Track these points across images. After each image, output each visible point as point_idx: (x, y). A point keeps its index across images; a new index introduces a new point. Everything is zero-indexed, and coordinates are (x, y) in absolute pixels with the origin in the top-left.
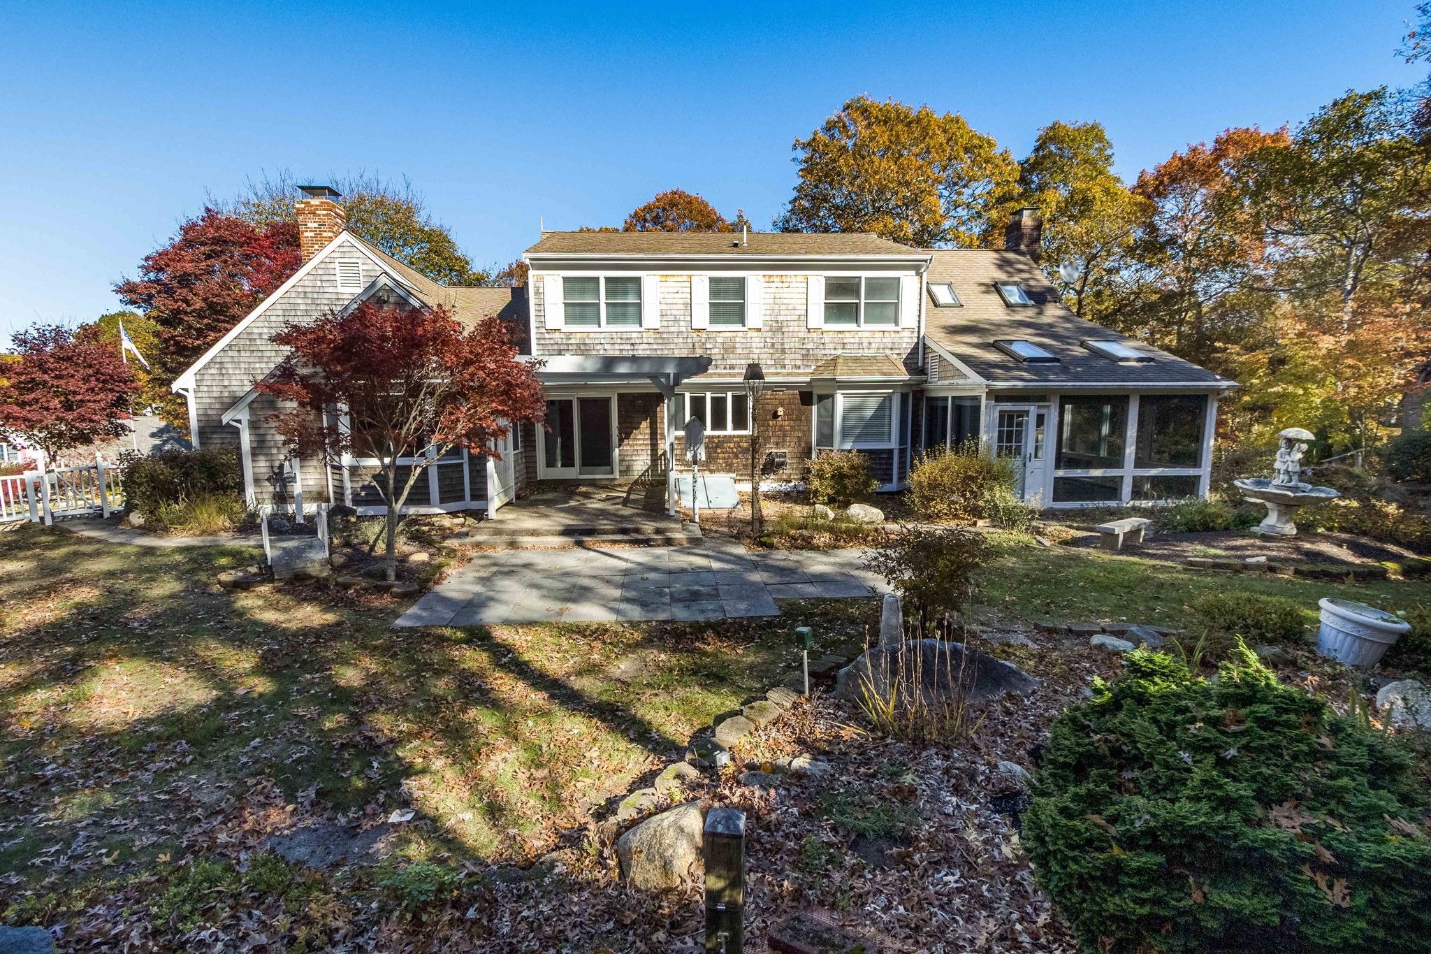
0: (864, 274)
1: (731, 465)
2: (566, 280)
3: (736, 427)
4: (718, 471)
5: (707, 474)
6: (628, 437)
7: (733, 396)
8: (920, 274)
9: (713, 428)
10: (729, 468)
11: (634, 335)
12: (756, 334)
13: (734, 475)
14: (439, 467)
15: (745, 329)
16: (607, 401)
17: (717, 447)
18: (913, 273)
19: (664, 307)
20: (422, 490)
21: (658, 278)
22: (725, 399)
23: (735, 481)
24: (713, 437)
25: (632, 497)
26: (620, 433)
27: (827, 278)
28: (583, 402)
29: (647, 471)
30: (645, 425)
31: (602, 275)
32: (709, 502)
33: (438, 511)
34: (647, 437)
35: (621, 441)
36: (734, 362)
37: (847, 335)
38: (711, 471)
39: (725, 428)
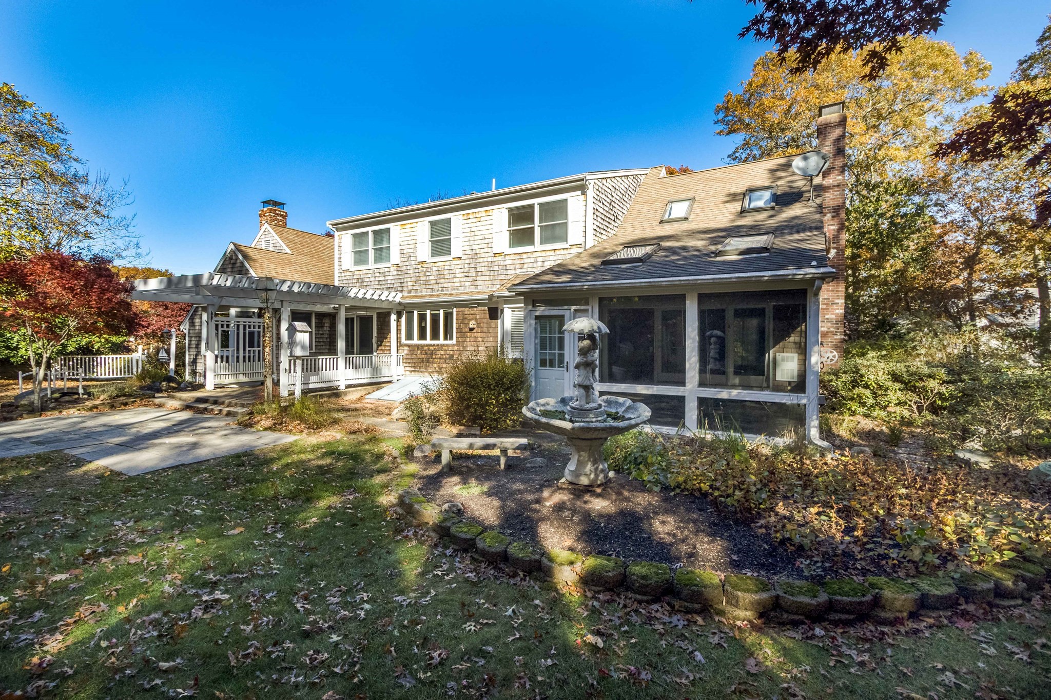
0: (536, 201)
2: (354, 235)
6: (381, 344)
8: (584, 193)
11: (386, 270)
12: (458, 262)
15: (450, 258)
16: (371, 319)
18: (579, 193)
19: (404, 247)
21: (399, 227)
22: (439, 315)
27: (510, 210)
28: (360, 318)
31: (370, 229)
35: (378, 347)
37: (525, 256)
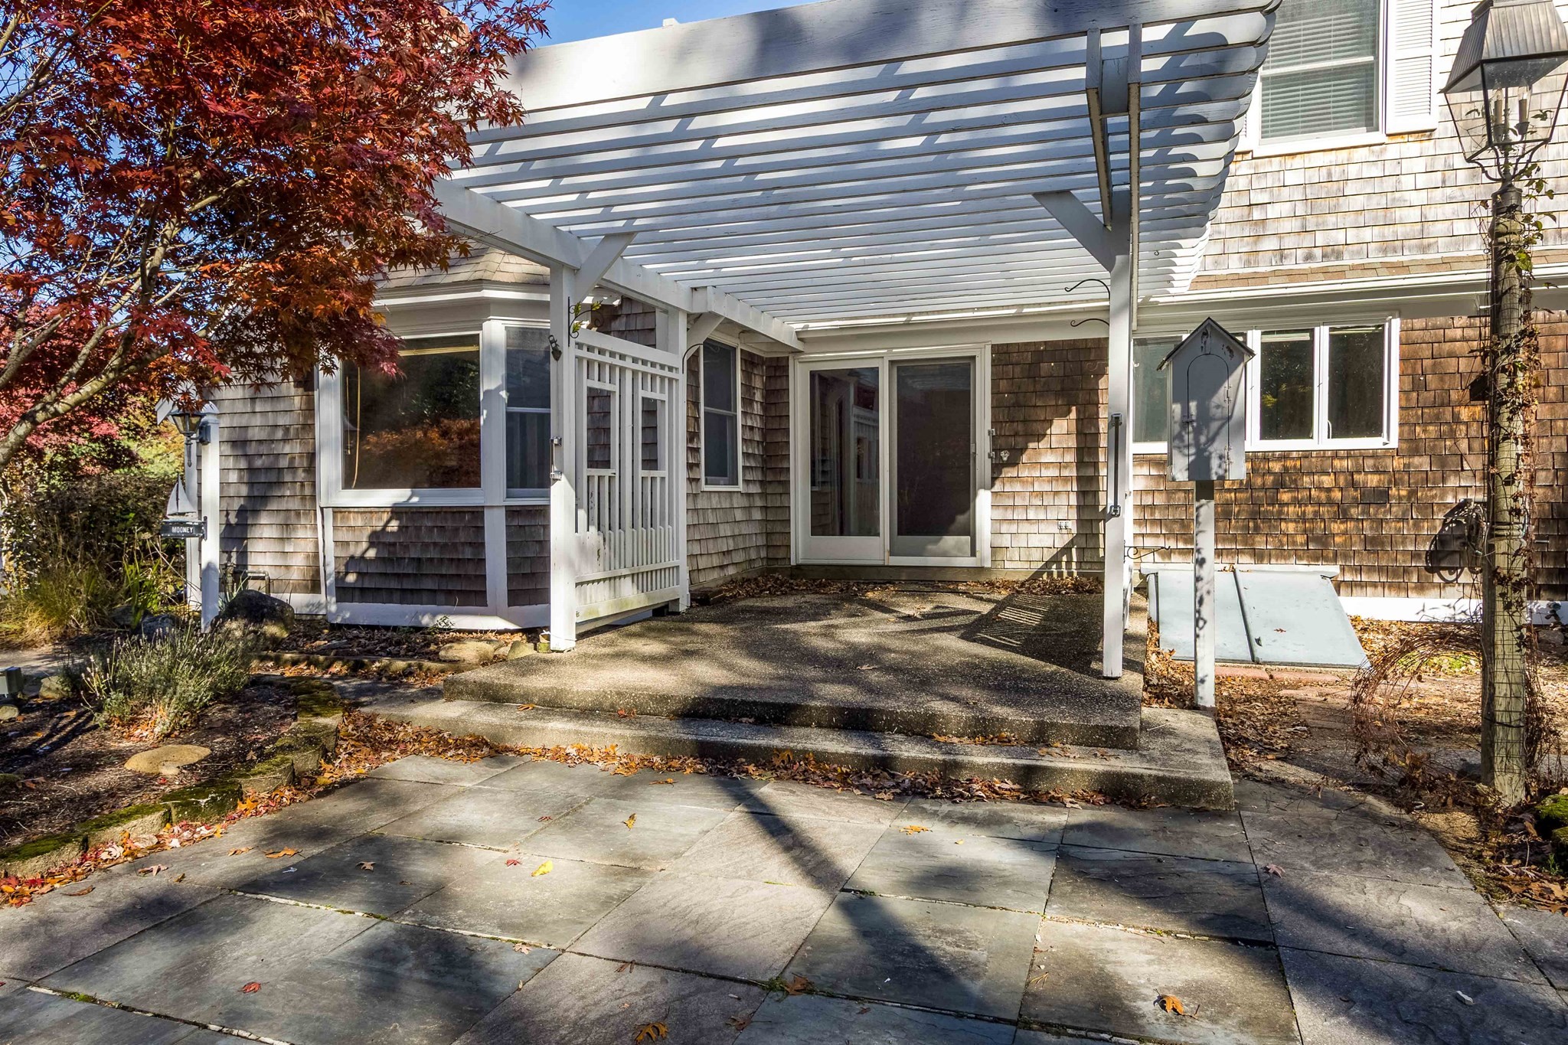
1: (1324, 540)
3: (1341, 425)
4: (1282, 554)
5: (1245, 562)
6: (1013, 463)
7: (1333, 339)
9: (1269, 429)
10: (1318, 548)
12: (1413, 148)
13: (1334, 569)
14: (512, 512)
15: (1378, 137)
16: (964, 368)
17: (1280, 484)
20: (471, 570)
22: (1307, 348)
23: (1338, 586)
24: (1266, 457)
25: (1003, 615)
26: (996, 449)
28: (904, 370)
29: (1066, 550)
30: (1062, 429)
32: (1252, 642)
33: (500, 624)
34: (1070, 457)
35: (997, 468)
36: (1339, 237)
38: (1259, 556)
39: (1304, 429)
